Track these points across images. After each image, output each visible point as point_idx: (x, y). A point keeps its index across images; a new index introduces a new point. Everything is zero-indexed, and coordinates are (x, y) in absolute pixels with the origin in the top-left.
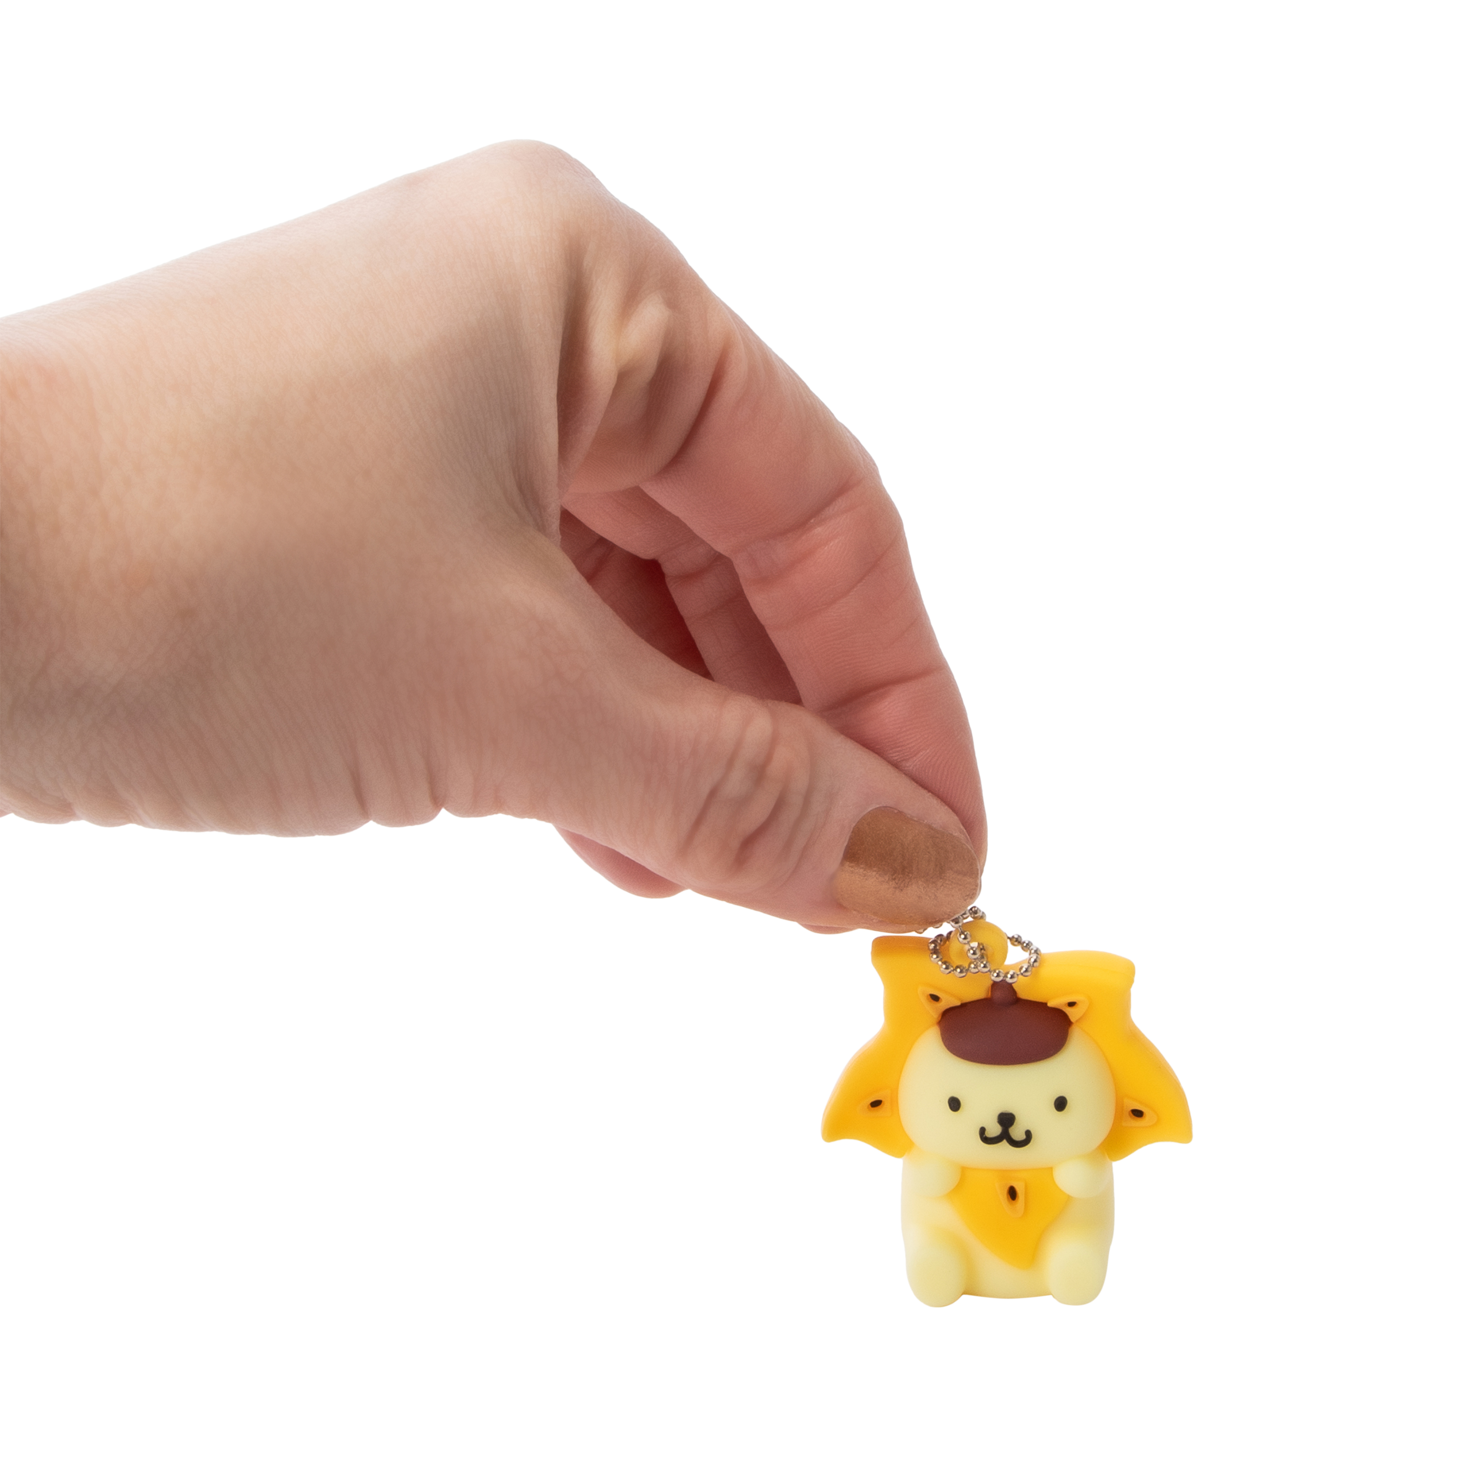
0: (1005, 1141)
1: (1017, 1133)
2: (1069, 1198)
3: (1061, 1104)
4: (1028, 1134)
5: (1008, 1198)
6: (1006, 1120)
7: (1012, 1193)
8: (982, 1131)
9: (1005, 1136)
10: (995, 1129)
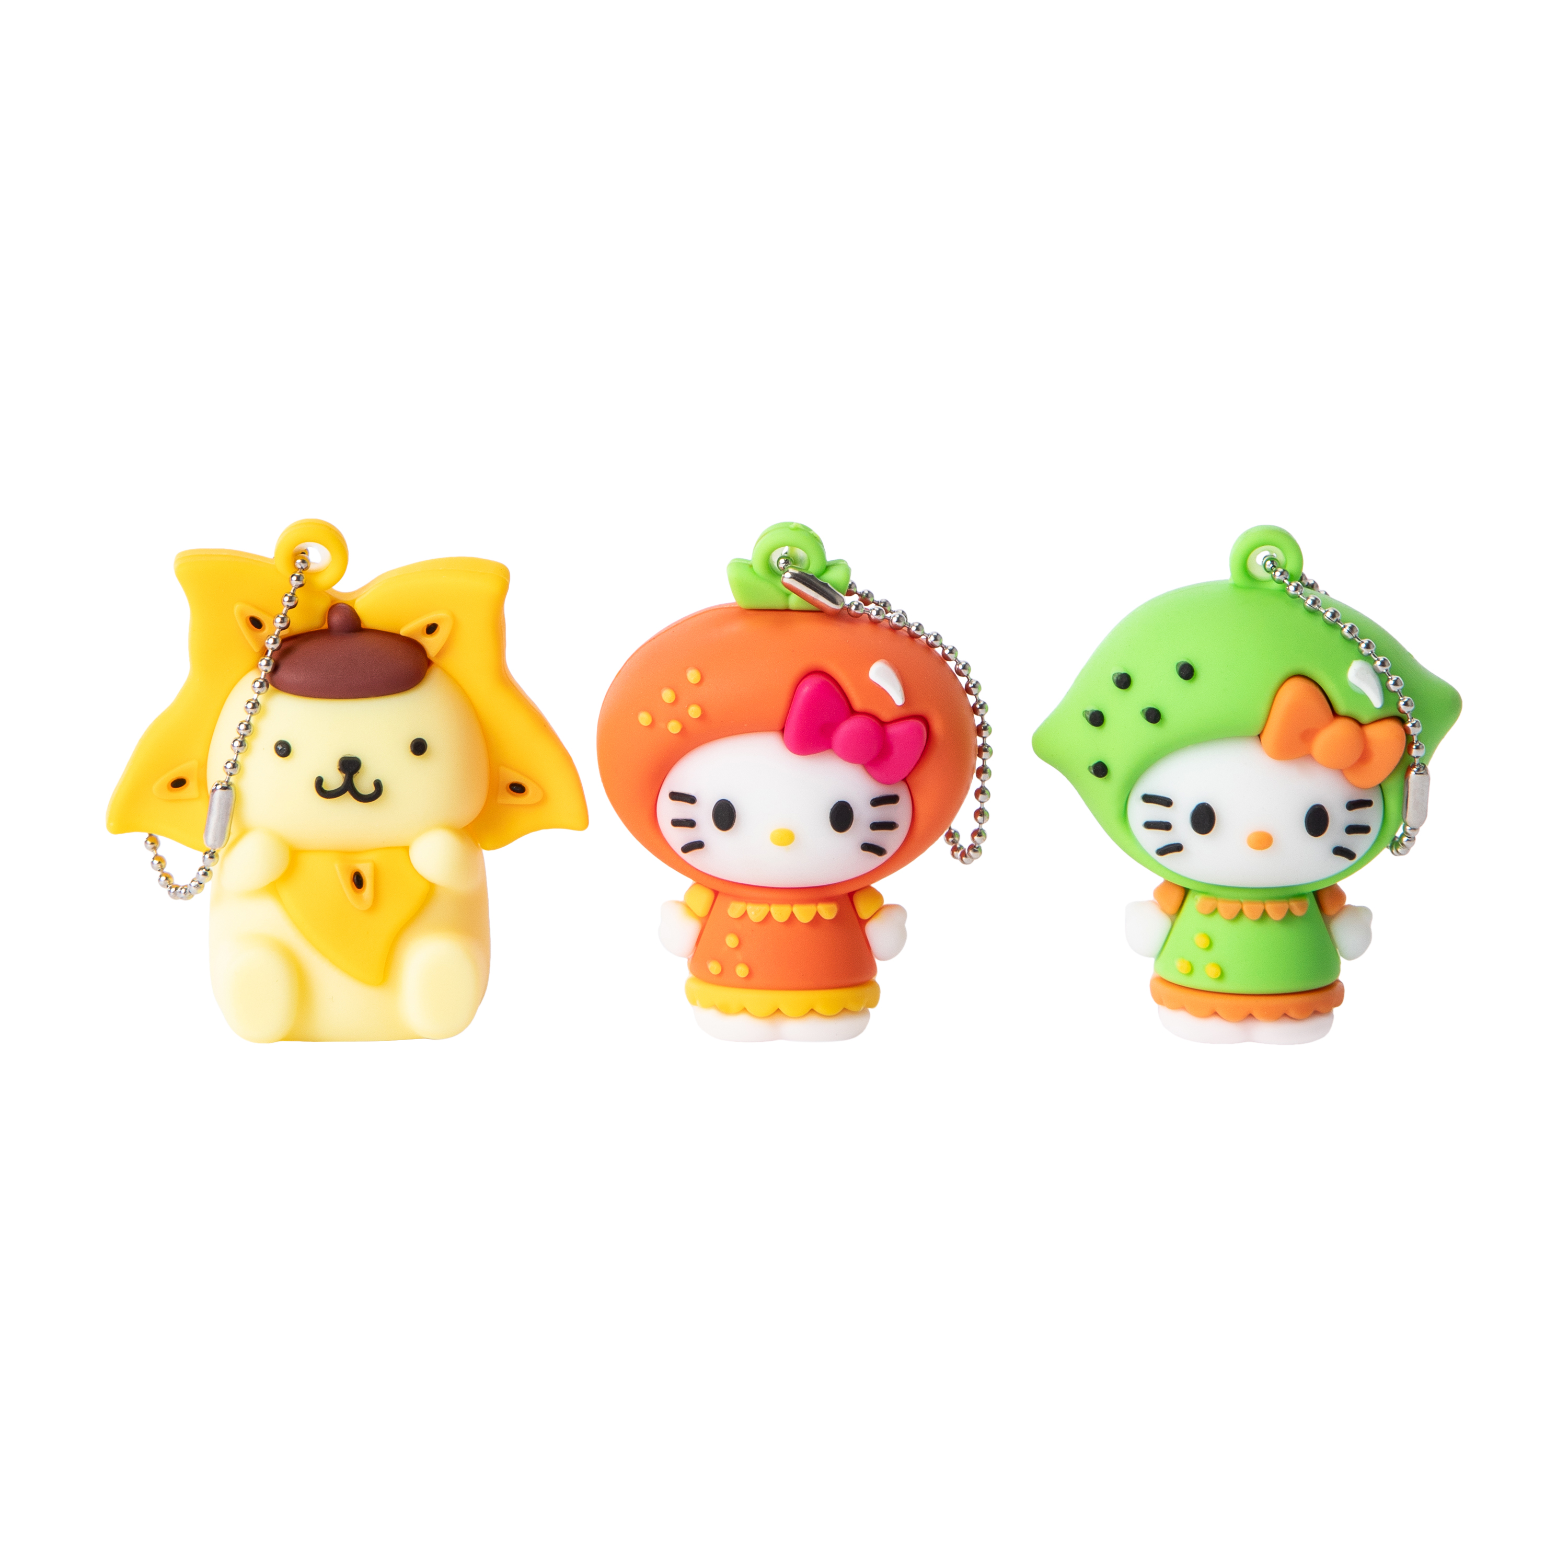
0: (348, 793)
1: (364, 784)
2: (432, 886)
3: (419, 747)
4: (378, 785)
5: (352, 886)
6: (350, 766)
7: (358, 881)
8: (319, 782)
9: (349, 787)
10: (335, 780)
